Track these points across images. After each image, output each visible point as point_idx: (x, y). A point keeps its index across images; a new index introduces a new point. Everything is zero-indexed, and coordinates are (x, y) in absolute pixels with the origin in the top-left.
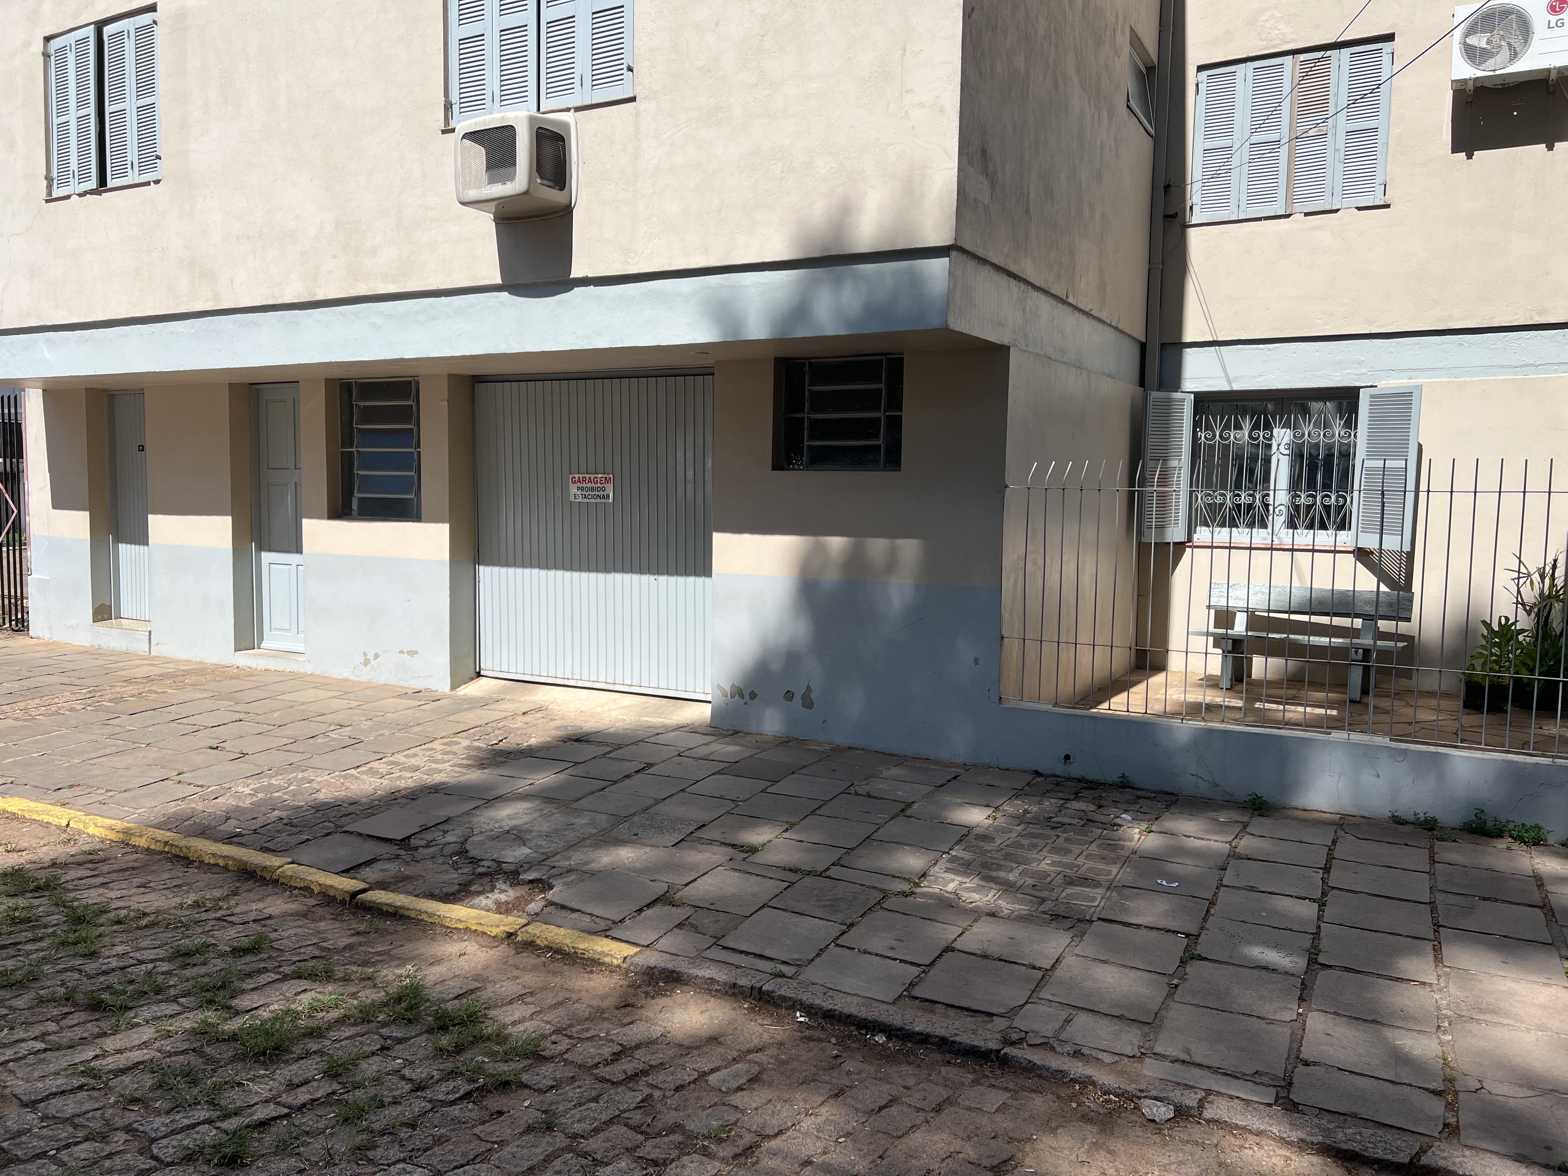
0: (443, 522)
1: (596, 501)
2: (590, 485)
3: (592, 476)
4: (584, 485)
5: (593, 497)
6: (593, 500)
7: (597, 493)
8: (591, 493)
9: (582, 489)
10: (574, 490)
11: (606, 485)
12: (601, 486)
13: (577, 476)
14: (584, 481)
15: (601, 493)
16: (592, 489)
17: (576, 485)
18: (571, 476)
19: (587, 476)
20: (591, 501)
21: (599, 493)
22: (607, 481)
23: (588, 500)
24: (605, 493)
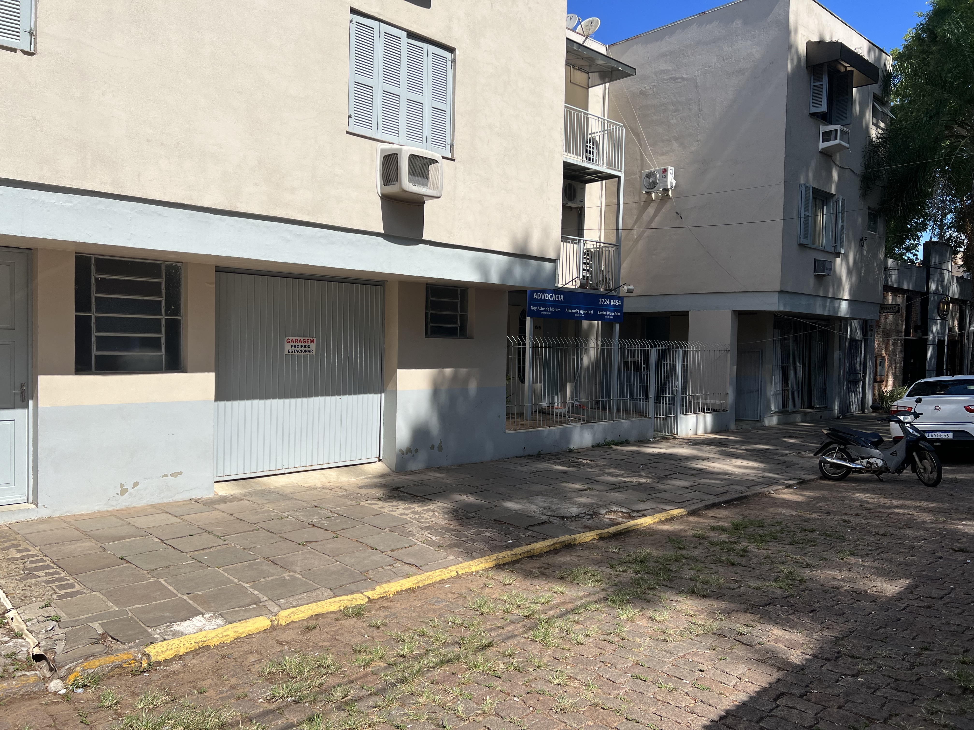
0: (209, 371)
1: (305, 354)
2: (300, 344)
3: (302, 339)
4: (297, 344)
5: (302, 351)
6: (303, 354)
7: (305, 349)
8: (301, 349)
9: (295, 346)
10: (288, 347)
11: (311, 344)
12: (308, 344)
13: (291, 338)
14: (296, 341)
15: (308, 349)
16: (302, 347)
17: (290, 344)
18: (287, 338)
19: (299, 339)
20: (300, 354)
21: (306, 349)
22: (312, 341)
23: (299, 354)
24: (310, 349)
